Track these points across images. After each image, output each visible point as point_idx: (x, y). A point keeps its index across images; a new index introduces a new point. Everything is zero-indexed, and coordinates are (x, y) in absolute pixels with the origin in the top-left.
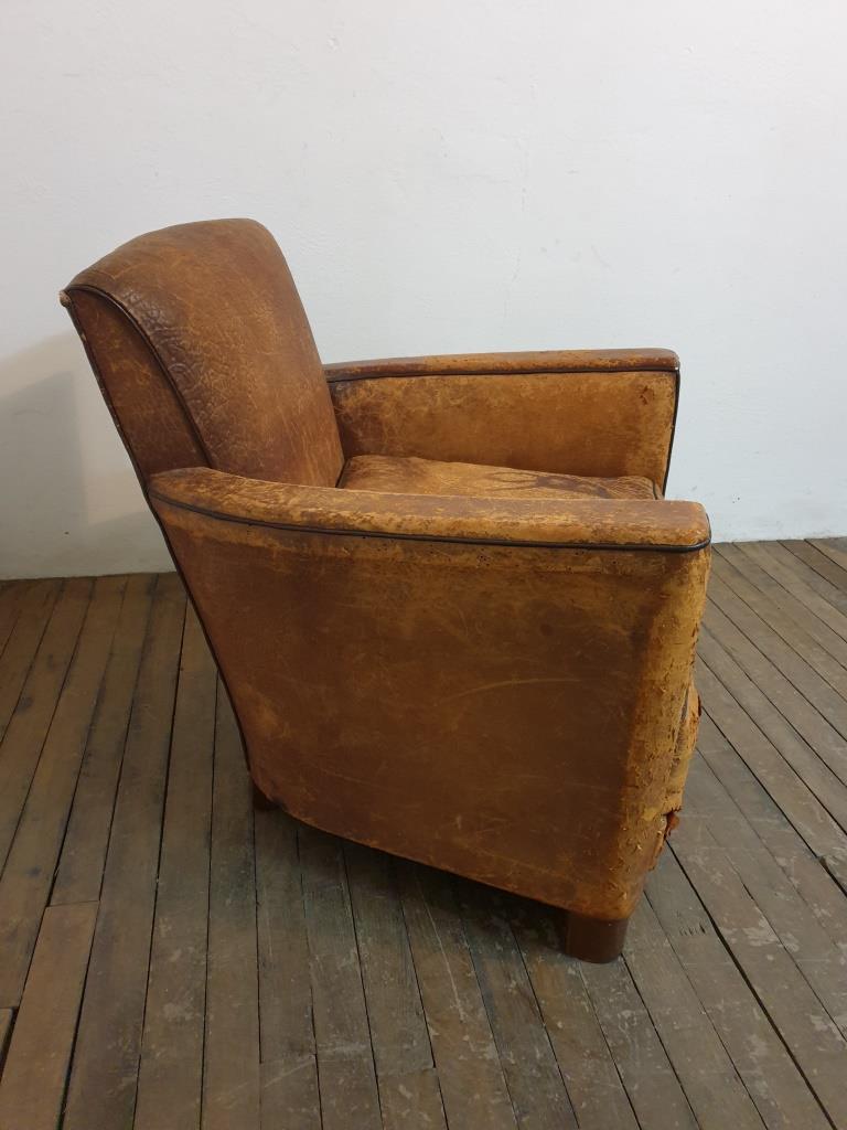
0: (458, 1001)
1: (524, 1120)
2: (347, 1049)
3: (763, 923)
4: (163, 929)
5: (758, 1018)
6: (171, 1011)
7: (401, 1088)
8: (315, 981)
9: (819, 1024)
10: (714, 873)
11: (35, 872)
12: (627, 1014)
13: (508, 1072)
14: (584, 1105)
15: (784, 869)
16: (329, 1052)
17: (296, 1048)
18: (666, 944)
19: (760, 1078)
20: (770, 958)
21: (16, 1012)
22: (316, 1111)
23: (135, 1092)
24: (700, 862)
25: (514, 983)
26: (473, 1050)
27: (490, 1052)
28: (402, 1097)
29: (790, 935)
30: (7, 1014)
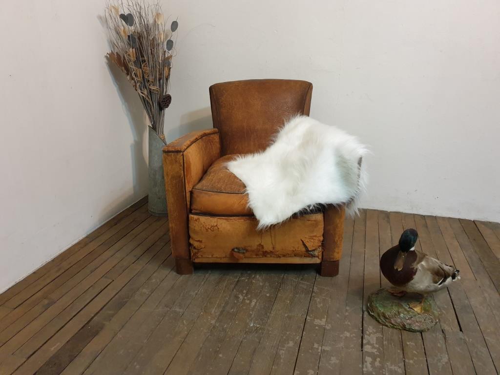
0: (214, 309)
1: (210, 337)
2: (178, 310)
3: (324, 320)
4: (154, 275)
5: (297, 338)
6: (144, 290)
7: (184, 322)
8: (182, 295)
9: (316, 346)
10: (320, 304)
11: (135, 256)
12: (259, 326)
13: (214, 327)
14: (228, 339)
15: (346, 310)
16: (173, 309)
17: (166, 306)
18: (286, 315)
19: (284, 350)
20: (317, 328)
21: (113, 281)
22: (161, 319)
23: (126, 302)
24: (318, 300)
25: (232, 310)
26: (209, 320)
27: (213, 322)
28: (183, 323)
29: (330, 325)
30: (111, 281)
